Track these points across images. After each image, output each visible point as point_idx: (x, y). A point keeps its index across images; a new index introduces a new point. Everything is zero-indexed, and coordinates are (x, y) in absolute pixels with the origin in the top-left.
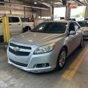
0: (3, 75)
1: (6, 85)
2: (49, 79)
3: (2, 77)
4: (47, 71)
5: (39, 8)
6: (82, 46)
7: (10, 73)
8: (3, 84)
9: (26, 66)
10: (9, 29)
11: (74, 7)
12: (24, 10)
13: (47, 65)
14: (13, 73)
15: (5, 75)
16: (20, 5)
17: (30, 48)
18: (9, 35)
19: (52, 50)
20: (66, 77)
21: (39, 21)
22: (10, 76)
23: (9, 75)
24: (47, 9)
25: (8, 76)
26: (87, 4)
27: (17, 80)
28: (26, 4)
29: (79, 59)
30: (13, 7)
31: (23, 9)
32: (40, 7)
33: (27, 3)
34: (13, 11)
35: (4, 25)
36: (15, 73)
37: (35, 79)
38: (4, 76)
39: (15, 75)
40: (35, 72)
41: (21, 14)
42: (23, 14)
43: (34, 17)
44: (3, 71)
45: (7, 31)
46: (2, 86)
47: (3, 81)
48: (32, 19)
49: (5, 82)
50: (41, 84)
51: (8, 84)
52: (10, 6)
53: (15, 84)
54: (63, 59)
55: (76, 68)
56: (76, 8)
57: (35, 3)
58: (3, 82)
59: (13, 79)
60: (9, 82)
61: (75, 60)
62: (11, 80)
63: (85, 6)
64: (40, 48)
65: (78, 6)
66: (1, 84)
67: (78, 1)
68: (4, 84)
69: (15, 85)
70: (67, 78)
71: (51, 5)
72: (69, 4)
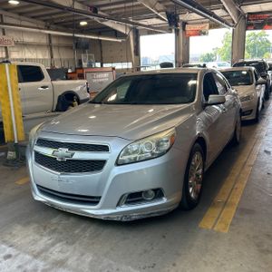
0: (25, 237)
1: (41, 264)
2: (164, 237)
3: (23, 241)
4: (158, 213)
5: (96, 38)
6: (238, 139)
7: (45, 229)
8: (30, 261)
9: (97, 203)
10: (19, 100)
11: (200, 33)
12: (50, 46)
13: (158, 193)
14: (53, 228)
15: (31, 237)
16: (38, 30)
17: (105, 149)
18: (20, 121)
19: (167, 151)
20: (214, 227)
21: (100, 76)
22: (45, 239)
23: (42, 235)
24: (120, 41)
25: (41, 239)
26: (236, 22)
27: (71, 248)
28: (54, 26)
29: (239, 176)
30: (12, 36)
31: (44, 41)
32: (99, 34)
33: (56, 24)
34: (15, 49)
35: (4, 89)
36: (60, 228)
37: (125, 239)
38: (28, 240)
39: (61, 233)
40: (124, 220)
41: (40, 57)
42: (48, 57)
43: (85, 65)
44: (19, 227)
45: (12, 109)
46: (29, 267)
47: (28, 253)
48: (79, 71)
49: (36, 256)
50: (145, 251)
51: (45, 259)
52: (4, 34)
53: (67, 259)
54: (197, 175)
55: (236, 200)
56: (204, 34)
57: (83, 23)
58: (28, 257)
59: (58, 245)
60: (48, 254)
61: (228, 179)
62: (52, 249)
63: (231, 29)
64: (135, 147)
65: (211, 27)
66: (26, 264)
67: (211, 15)
68: (33, 263)
69: (69, 262)
70: (215, 229)
71: (131, 29)
72: (185, 24)
